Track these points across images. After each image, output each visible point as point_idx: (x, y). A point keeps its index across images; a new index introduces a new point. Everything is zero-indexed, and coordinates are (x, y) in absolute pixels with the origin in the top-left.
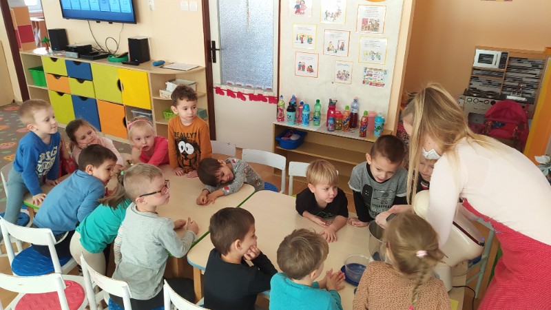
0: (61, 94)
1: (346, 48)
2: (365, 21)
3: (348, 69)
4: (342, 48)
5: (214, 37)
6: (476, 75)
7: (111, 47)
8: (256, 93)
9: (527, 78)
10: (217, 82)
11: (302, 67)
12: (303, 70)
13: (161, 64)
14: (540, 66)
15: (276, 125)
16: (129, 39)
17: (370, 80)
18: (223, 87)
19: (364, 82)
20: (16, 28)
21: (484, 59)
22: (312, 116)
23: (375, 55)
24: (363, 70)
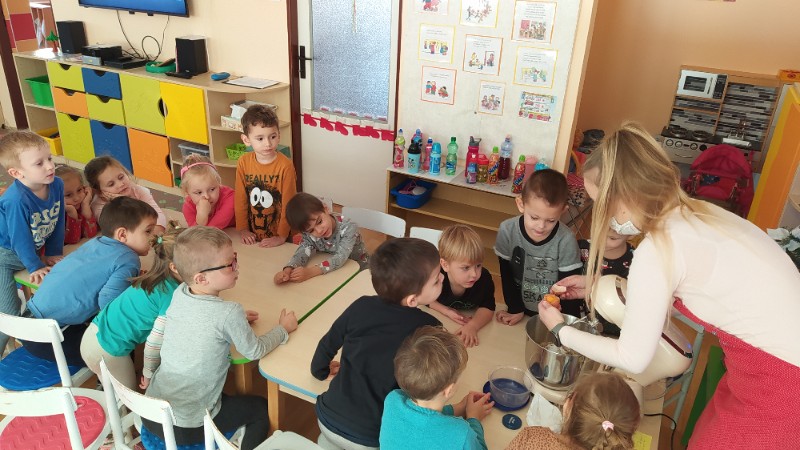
0: (75, 118)
1: (496, 62)
2: (525, 24)
3: (499, 95)
4: (491, 63)
5: (304, 40)
6: (680, 106)
7: (151, 50)
8: (364, 124)
9: (752, 113)
10: (306, 106)
11: (431, 89)
12: (433, 93)
13: (223, 78)
14: (771, 97)
15: (391, 172)
16: (178, 40)
17: (530, 110)
18: (315, 115)
19: (521, 113)
20: (8, 18)
21: (692, 83)
22: (444, 161)
23: (537, 74)
24: (520, 96)
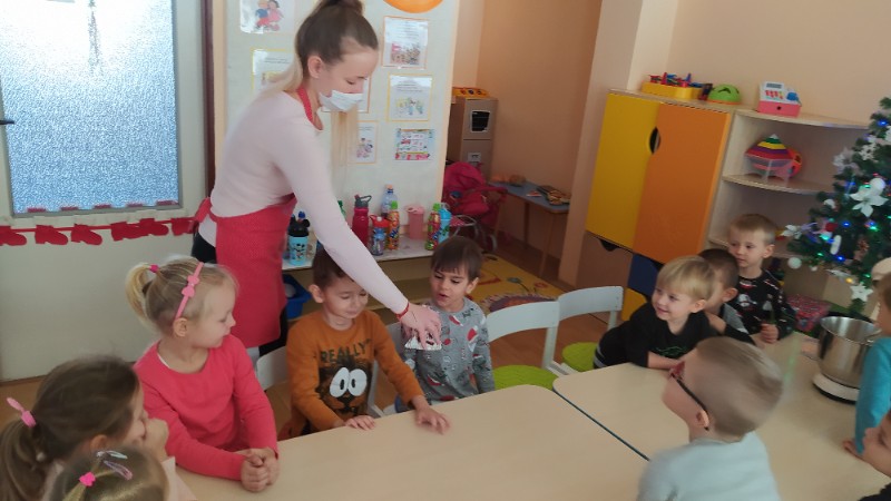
3: (370, 137)
8: (132, 218)
17: (408, 152)
18: (17, 224)
19: (397, 156)
23: (413, 105)
24: (395, 135)
